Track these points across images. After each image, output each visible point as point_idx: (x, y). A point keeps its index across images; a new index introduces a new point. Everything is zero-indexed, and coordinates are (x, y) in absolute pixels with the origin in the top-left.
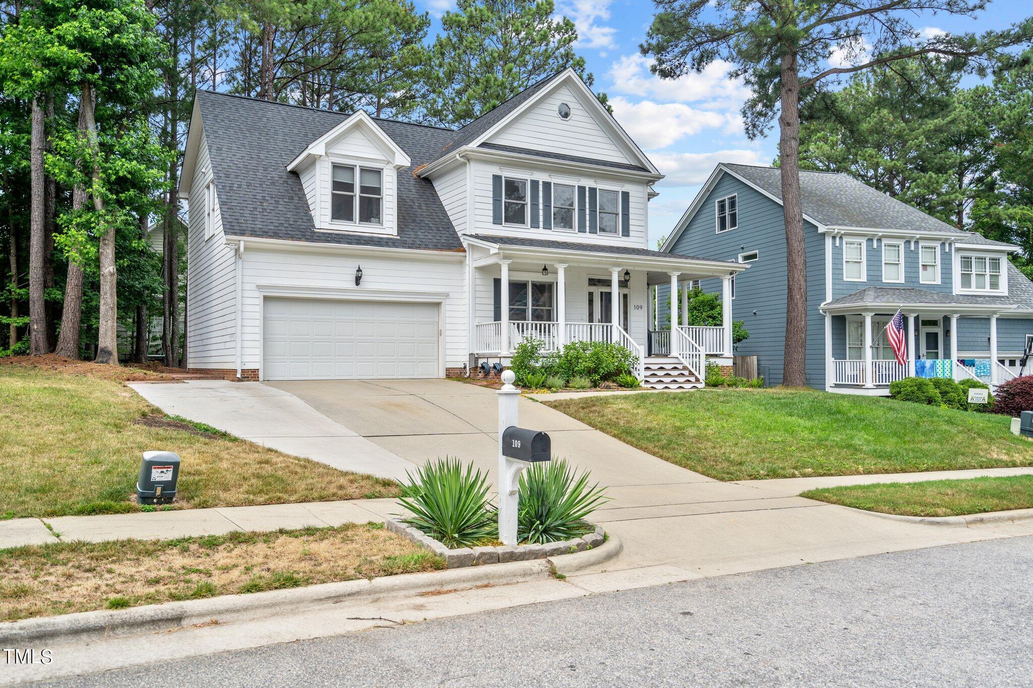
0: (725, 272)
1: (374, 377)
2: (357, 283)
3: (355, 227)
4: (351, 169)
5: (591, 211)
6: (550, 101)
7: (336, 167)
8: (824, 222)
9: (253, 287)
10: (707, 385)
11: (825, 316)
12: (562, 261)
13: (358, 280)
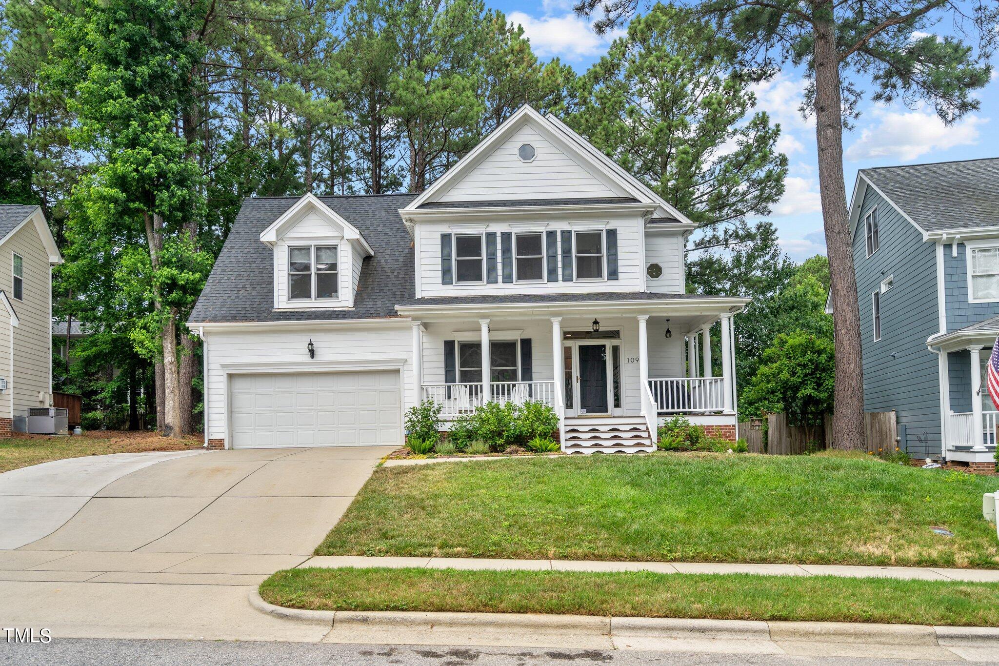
0: (723, 310)
1: (335, 445)
2: (312, 356)
3: (313, 304)
4: (307, 249)
5: (563, 257)
6: (509, 145)
7: (292, 249)
8: (928, 227)
9: (218, 366)
10: (659, 448)
11: (938, 355)
12: (484, 317)
13: (312, 353)
